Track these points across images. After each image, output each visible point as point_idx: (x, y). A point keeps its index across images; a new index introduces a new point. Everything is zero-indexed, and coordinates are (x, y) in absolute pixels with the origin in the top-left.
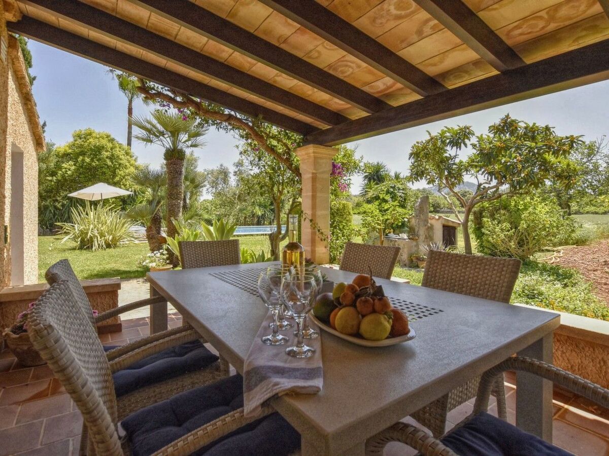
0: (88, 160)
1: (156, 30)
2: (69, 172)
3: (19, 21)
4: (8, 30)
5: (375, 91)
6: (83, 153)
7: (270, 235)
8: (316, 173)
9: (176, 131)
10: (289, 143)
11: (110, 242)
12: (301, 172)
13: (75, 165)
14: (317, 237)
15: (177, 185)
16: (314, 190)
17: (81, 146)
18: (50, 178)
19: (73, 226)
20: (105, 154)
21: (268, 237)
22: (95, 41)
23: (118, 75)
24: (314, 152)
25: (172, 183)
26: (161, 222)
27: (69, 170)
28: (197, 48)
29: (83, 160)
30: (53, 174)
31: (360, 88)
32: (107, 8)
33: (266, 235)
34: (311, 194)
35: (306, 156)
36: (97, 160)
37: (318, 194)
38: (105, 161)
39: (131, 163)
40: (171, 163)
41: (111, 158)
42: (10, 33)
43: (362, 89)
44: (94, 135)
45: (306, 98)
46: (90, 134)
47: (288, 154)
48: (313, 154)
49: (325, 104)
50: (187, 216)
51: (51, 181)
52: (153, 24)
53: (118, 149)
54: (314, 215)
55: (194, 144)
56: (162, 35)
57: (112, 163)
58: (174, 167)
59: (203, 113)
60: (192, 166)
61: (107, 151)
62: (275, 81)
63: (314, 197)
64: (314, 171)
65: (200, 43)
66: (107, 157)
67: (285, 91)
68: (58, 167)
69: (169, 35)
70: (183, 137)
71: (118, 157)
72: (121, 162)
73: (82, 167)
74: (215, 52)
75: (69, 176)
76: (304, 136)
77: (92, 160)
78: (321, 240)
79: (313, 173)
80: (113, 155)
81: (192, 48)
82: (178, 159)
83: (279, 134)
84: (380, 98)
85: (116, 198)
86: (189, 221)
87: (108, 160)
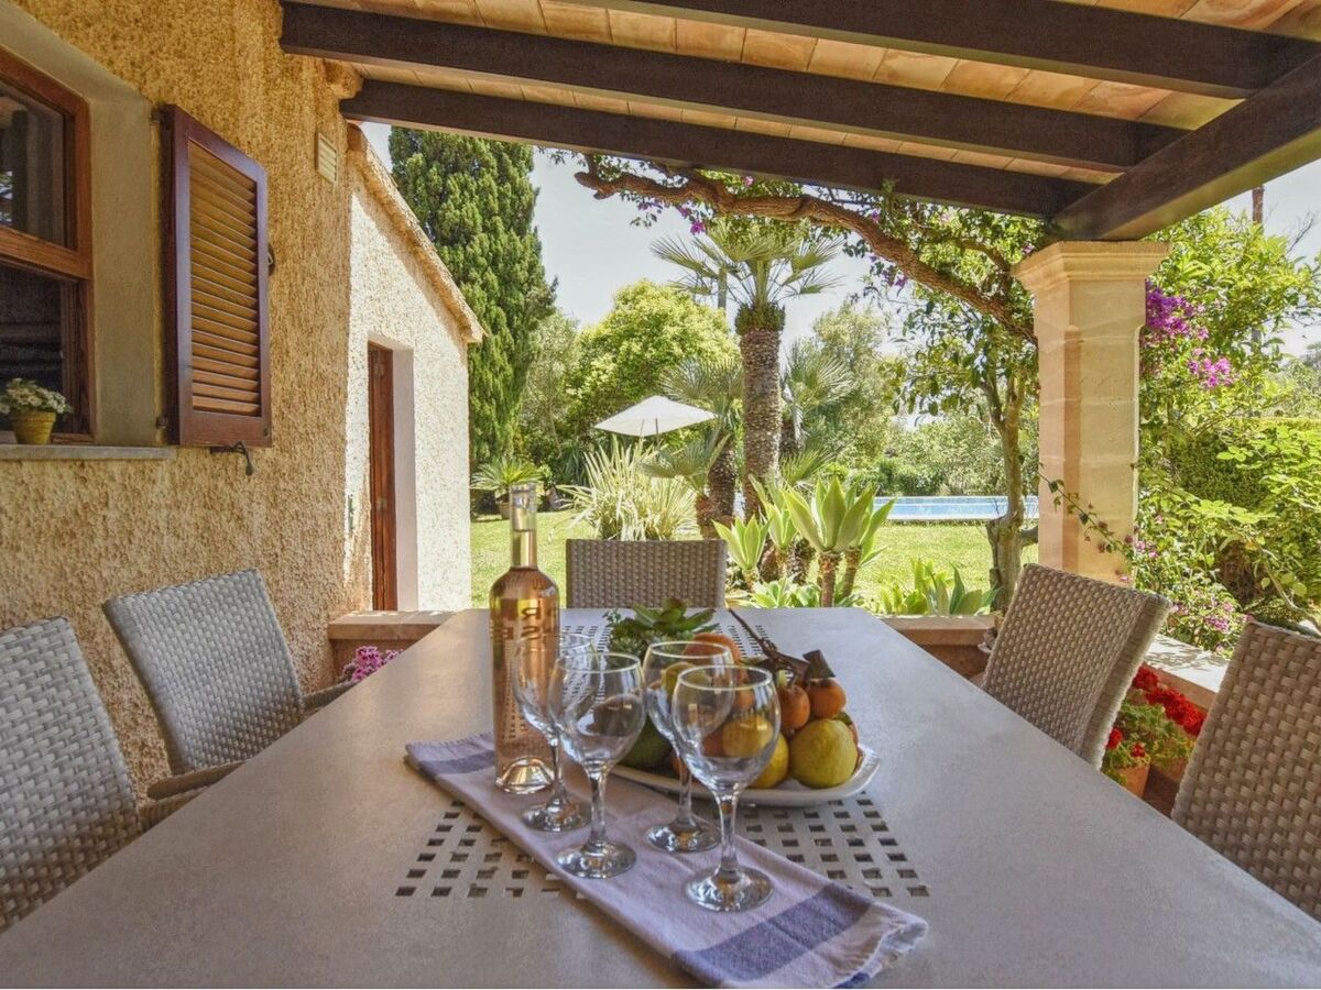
0: (636, 348)
1: (568, 31)
2: (604, 378)
3: (357, 94)
4: (345, 117)
5: (1246, 11)
6: (629, 334)
7: (991, 524)
8: (1078, 334)
9: (758, 258)
10: (1001, 246)
11: (658, 531)
12: (1035, 334)
13: (614, 360)
14: (1081, 538)
15: (764, 395)
16: (1072, 388)
17: (627, 319)
18: (571, 392)
19: (589, 493)
20: (670, 331)
21: (984, 529)
22: (484, 93)
23: (553, 156)
24: (1067, 268)
25: (751, 389)
26: (733, 484)
27: (604, 372)
28: (665, 44)
29: (629, 351)
30: (577, 383)
31: (1176, 16)
32: (463, 16)
33: (978, 523)
34: (1063, 400)
35: (1048, 282)
36: (654, 347)
37: (1088, 401)
38: (670, 346)
39: (725, 346)
40: (750, 341)
41: (682, 339)
42: (349, 121)
43: (1184, 18)
44: (650, 291)
45: (1010, 100)
46: (642, 291)
47: (1006, 282)
48: (1064, 274)
49: (1081, 104)
50: (795, 469)
51: (575, 397)
52: (553, 19)
53: (695, 317)
54: (1072, 468)
55: (809, 284)
56: (583, 37)
57: (684, 349)
58: (756, 350)
59: (725, 205)
60: (869, 341)
61: (674, 324)
62: (893, 74)
63: (1071, 411)
64: (1072, 328)
65: (664, 30)
66: (674, 338)
67: (936, 93)
68: (586, 368)
69: (593, 33)
70: (780, 271)
71: (695, 334)
72: (703, 345)
73: (626, 364)
74: (706, 42)
75: (604, 385)
76: (1049, 219)
77: (645, 348)
78: (1102, 548)
79: (1068, 335)
80: (685, 332)
81: (655, 48)
82: (765, 327)
83: (965, 224)
84: (1276, 32)
85: (692, 428)
86: (800, 483)
87: (674, 344)
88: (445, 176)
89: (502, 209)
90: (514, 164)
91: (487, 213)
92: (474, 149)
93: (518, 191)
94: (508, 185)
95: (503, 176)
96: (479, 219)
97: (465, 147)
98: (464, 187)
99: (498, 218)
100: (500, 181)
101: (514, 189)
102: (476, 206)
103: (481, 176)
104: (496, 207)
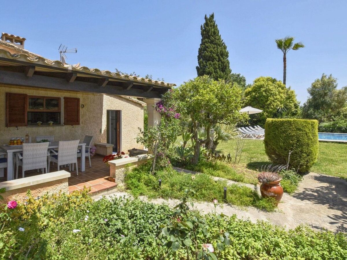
57: (266, 94)
87: (264, 92)
88: (206, 63)
89: (219, 67)
90: (222, 57)
91: (215, 68)
92: (212, 56)
93: (223, 63)
94: (220, 62)
95: (219, 60)
96: (213, 70)
97: (211, 56)
98: (210, 64)
99: (218, 69)
100: (219, 61)
101: (222, 62)
102: (213, 68)
103: (214, 61)
104: (217, 67)
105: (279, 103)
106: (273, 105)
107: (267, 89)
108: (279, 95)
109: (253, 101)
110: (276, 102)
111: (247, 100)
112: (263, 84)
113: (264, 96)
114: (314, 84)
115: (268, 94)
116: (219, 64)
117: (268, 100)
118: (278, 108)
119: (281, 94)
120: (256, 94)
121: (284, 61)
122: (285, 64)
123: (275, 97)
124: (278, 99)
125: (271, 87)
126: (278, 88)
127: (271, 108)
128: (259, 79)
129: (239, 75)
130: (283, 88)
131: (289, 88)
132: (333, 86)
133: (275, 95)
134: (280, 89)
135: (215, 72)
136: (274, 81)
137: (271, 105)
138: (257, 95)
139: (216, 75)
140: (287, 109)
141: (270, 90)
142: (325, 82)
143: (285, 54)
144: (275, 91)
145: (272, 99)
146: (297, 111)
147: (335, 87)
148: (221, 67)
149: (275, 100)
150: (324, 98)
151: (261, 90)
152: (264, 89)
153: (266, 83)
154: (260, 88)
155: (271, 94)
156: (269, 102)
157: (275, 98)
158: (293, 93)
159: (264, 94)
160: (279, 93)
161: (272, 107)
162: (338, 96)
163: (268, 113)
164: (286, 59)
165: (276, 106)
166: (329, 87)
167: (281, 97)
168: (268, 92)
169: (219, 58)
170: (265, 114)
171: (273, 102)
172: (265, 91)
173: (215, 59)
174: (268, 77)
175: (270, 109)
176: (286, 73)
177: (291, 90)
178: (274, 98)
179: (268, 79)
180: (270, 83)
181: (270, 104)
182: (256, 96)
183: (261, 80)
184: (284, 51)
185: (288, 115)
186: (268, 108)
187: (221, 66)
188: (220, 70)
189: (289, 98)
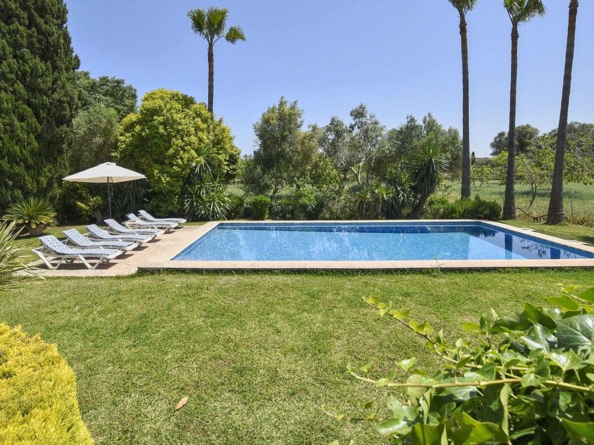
18: (113, 154)
30: (116, 149)
51: (115, 157)
87: (161, 127)
89: (31, 44)
90: (42, 17)
91: (16, 46)
93: (44, 35)
99: (27, 50)
100: (29, 27)
101: (39, 31)
102: (7, 41)
103: (12, 23)
104: (25, 42)
105: (195, 153)
106: (182, 159)
107: (168, 119)
108: (195, 136)
109: (137, 147)
110: (188, 151)
111: (124, 143)
112: (160, 107)
113: (162, 136)
114: (266, 116)
115: (170, 132)
116: (30, 36)
117: (171, 147)
118: (194, 164)
119: (200, 134)
120: (143, 130)
121: (209, 62)
122: (211, 67)
123: (186, 139)
124: (194, 143)
125: (179, 115)
126: (194, 118)
127: (176, 165)
128: (153, 94)
129: (118, 82)
130: (205, 121)
131: (220, 121)
132: (296, 124)
133: (187, 135)
134: (198, 120)
135: (15, 56)
136: (187, 102)
137: (177, 159)
138: (145, 132)
139: (19, 67)
140: (213, 167)
141: (174, 121)
142: (285, 114)
143: (211, 45)
144: (186, 123)
145: (179, 142)
146: (235, 170)
147: (299, 127)
148: (37, 45)
149: (186, 146)
150: (280, 146)
151: (154, 120)
152: (161, 119)
153: (168, 106)
154: (152, 117)
155: (178, 131)
156: (171, 151)
157: (185, 142)
158: (224, 132)
159: (161, 130)
160: (196, 130)
161: (180, 161)
162: (303, 143)
163: (172, 177)
164: (214, 57)
165: (188, 161)
166: (290, 124)
167: (201, 140)
168: (172, 127)
169: (31, 19)
170: (163, 179)
171: (182, 152)
172: (165, 124)
173: (18, 17)
174: (175, 91)
175: (175, 167)
176: (213, 86)
177: (224, 125)
178: (183, 141)
179: (174, 97)
180: (178, 106)
181: (174, 156)
182: (143, 134)
183: (157, 96)
184: (210, 38)
185: (216, 180)
186: (171, 165)
187: (39, 41)
188: (32, 52)
189: (218, 143)
